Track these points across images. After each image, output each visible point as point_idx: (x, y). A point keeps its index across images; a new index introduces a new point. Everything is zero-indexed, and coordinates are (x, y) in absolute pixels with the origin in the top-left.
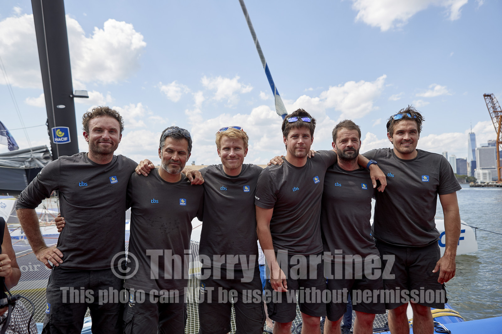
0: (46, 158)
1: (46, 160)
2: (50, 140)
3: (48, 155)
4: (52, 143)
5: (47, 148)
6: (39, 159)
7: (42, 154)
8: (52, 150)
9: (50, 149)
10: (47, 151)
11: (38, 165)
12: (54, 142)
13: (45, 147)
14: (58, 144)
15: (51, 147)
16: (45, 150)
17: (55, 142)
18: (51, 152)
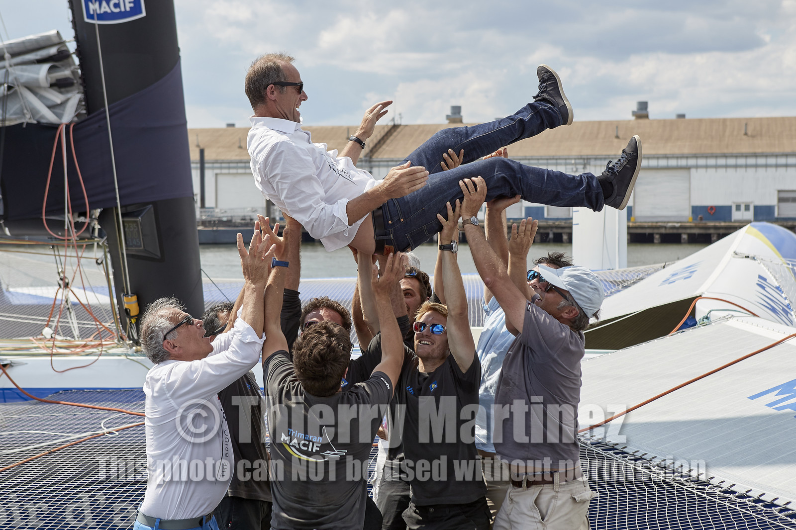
0: (61, 85)
1: (61, 93)
2: (70, 11)
3: (66, 73)
4: (77, 22)
5: (62, 43)
6: (33, 88)
7: (46, 67)
8: (79, 52)
9: (72, 46)
10: (62, 57)
11: (34, 112)
12: (86, 20)
13: (56, 40)
14: (99, 25)
15: (77, 38)
16: (53, 51)
17: (91, 17)
18: (77, 61)
